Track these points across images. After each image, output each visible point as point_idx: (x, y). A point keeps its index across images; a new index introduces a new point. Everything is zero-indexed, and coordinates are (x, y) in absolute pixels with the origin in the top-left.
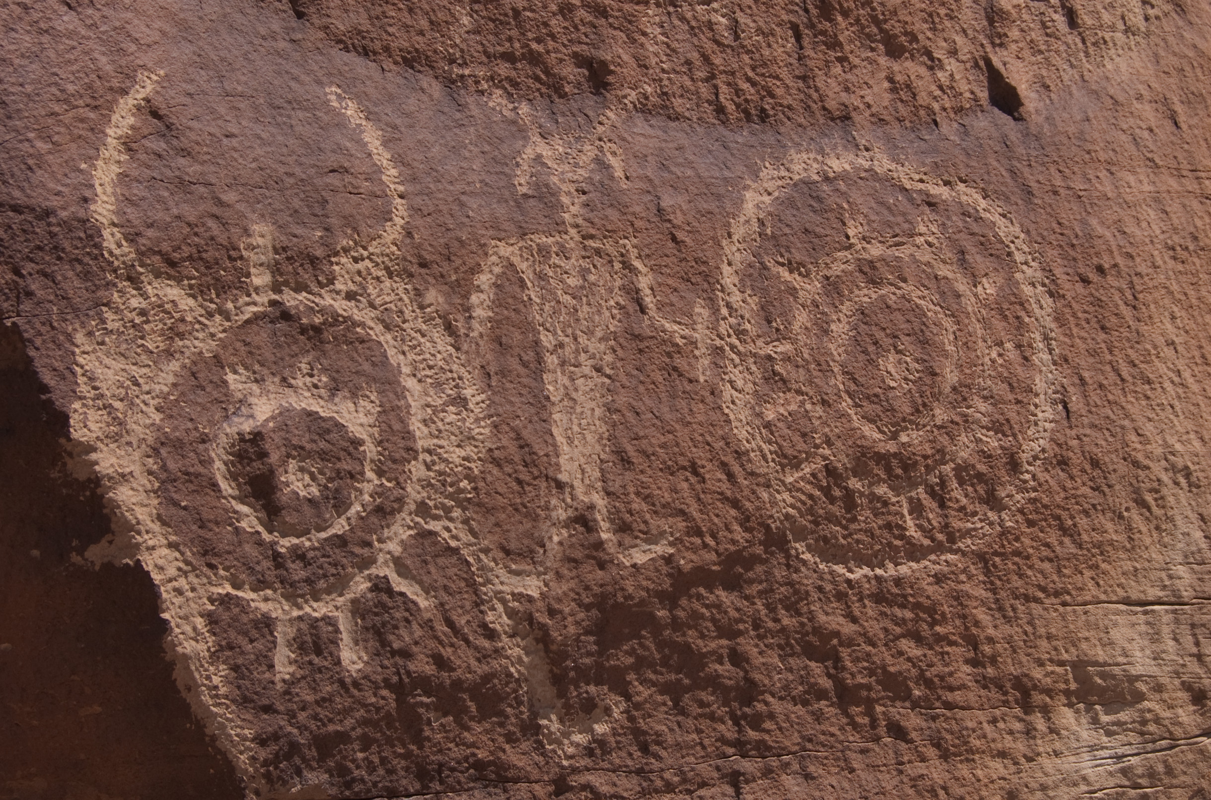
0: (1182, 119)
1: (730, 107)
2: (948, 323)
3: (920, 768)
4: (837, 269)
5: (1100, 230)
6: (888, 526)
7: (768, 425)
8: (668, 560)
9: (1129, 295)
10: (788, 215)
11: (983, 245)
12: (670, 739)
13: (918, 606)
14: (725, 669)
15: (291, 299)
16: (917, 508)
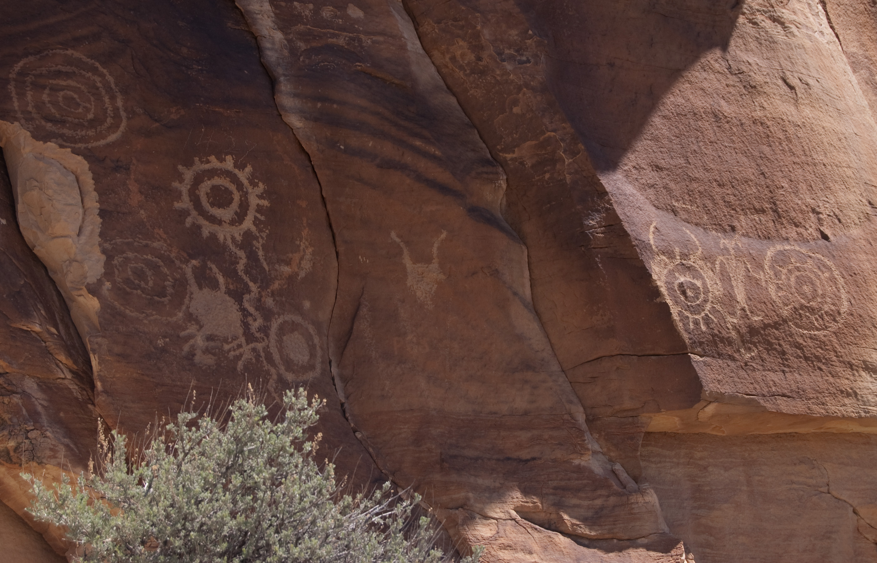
0: (873, 244)
1: (762, 236)
2: (818, 281)
3: (827, 378)
4: (790, 268)
5: (853, 265)
6: (810, 322)
7: (779, 297)
8: (762, 320)
9: (863, 280)
10: (777, 256)
11: (824, 266)
12: (768, 360)
13: (820, 341)
14: (778, 347)
15: (684, 262)
16: (817, 320)
